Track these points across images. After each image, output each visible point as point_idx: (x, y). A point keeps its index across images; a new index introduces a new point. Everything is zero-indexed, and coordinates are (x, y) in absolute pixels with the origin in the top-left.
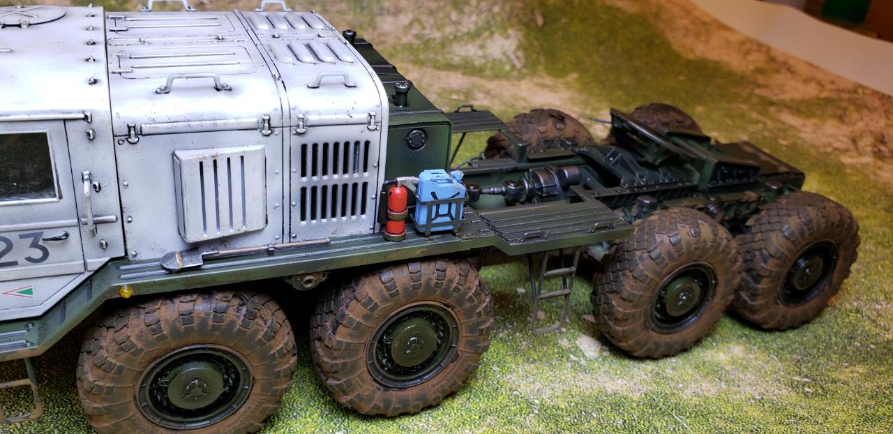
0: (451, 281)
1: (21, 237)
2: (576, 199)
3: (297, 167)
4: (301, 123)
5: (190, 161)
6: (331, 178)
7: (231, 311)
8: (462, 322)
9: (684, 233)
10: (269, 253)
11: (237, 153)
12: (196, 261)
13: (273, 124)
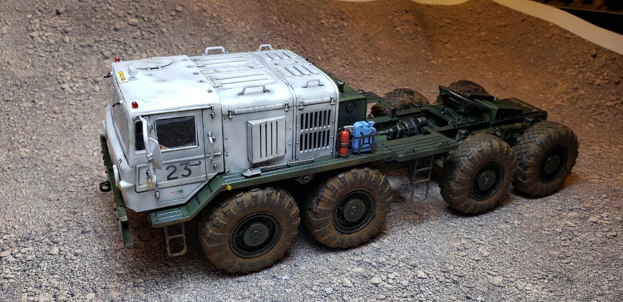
0: (372, 177)
1: (181, 165)
2: (427, 133)
3: (299, 125)
4: (301, 104)
5: (256, 125)
6: (314, 129)
7: (274, 195)
8: (377, 198)
9: (485, 145)
10: (288, 166)
11: (275, 120)
12: (257, 171)
13: (289, 106)
